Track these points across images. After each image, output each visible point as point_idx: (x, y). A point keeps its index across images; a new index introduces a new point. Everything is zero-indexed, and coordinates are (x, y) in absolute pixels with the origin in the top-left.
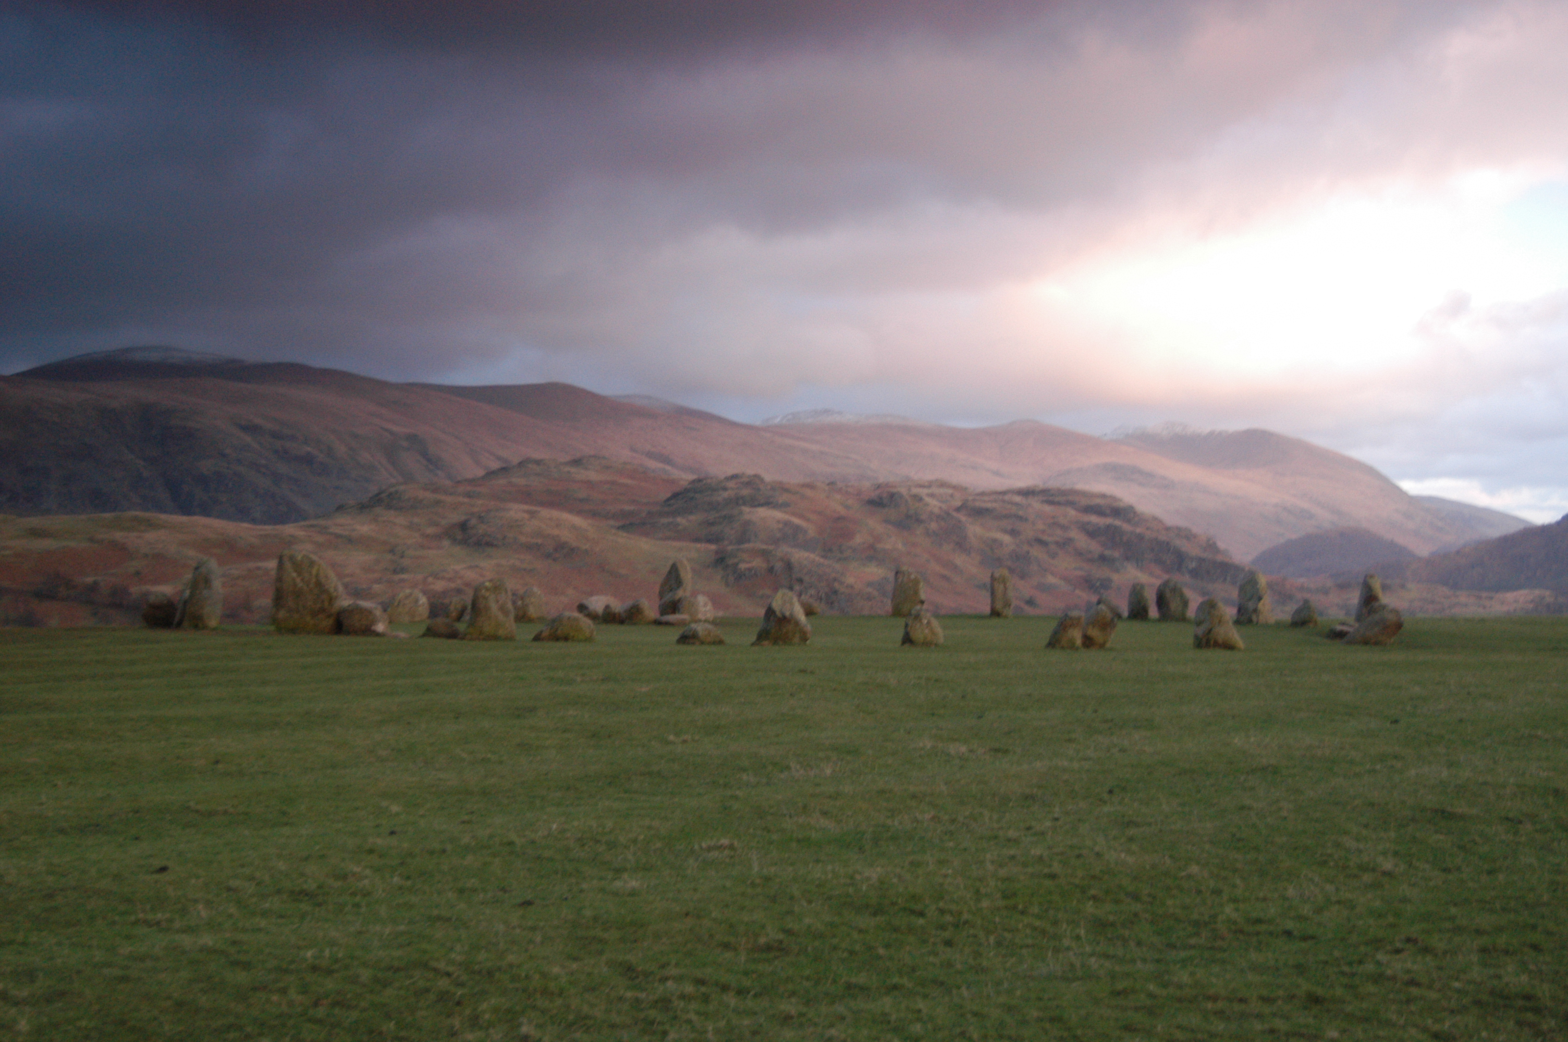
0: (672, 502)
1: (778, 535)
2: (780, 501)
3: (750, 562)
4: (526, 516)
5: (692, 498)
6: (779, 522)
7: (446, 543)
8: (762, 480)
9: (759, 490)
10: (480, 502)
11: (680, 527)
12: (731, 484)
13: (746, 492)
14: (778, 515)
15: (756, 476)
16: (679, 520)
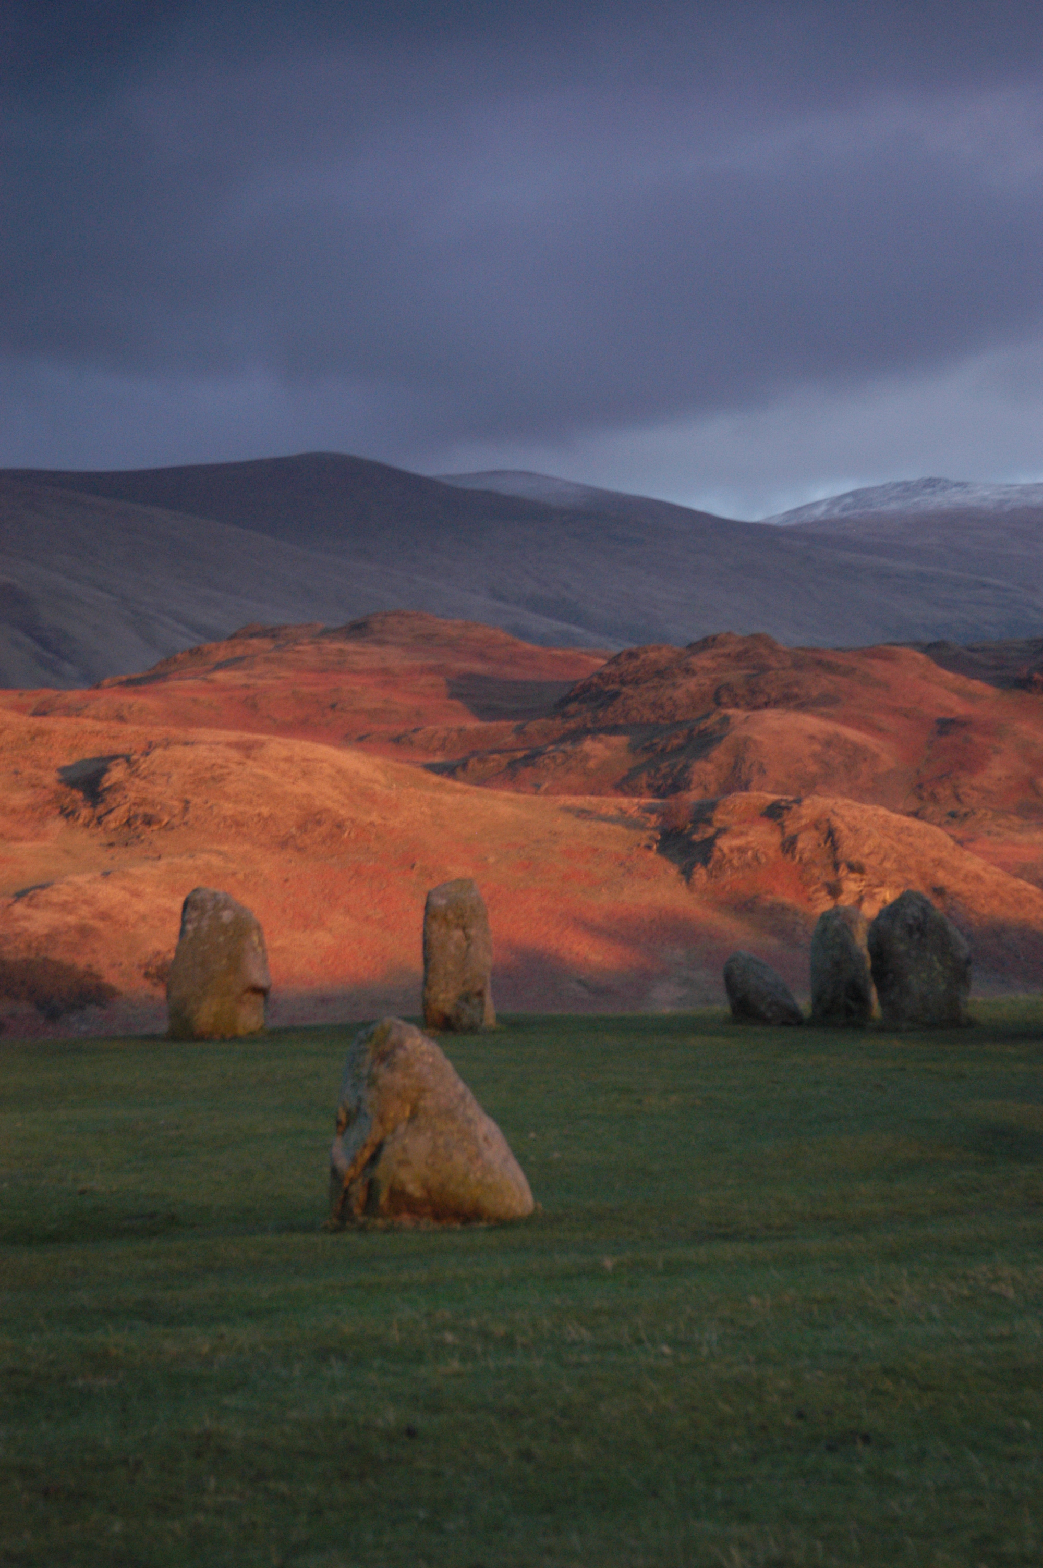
0: (572, 707)
1: (813, 768)
2: (815, 693)
3: (741, 834)
4: (234, 755)
5: (616, 695)
6: (812, 737)
7: (57, 825)
8: (771, 646)
9: (766, 668)
10: (130, 729)
11: (592, 764)
12: (702, 661)
13: (735, 676)
14: (810, 723)
15: (757, 637)
16: (589, 745)
